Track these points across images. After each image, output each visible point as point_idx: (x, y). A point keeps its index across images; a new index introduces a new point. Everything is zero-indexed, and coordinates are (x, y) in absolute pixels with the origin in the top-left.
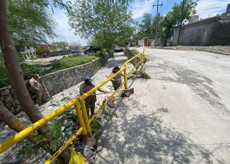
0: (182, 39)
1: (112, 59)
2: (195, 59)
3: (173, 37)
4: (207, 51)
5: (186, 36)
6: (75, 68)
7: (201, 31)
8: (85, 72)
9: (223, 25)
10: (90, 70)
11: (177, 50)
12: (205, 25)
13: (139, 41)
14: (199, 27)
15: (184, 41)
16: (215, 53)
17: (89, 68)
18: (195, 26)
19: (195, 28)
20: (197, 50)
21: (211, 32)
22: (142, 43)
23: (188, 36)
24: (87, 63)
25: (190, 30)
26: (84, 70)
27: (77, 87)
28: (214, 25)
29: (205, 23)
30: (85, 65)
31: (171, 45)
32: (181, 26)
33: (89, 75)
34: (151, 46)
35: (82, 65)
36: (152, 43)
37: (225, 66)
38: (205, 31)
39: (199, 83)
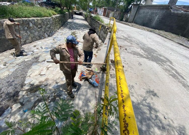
0: (137, 18)
1: (72, 20)
2: (150, 38)
3: (130, 13)
4: (156, 33)
5: (141, 16)
6: (30, 21)
7: (154, 14)
8: (43, 29)
9: (172, 14)
10: (49, 28)
11: (132, 27)
12: (158, 10)
13: (99, 9)
14: (153, 10)
15: (138, 20)
16: (162, 36)
17: (48, 24)
18: (151, 8)
19: (150, 11)
20: (148, 30)
21: (161, 18)
22: (101, 12)
23: (142, 16)
24: (46, 18)
25: (145, 11)
26: (42, 25)
27: (33, 46)
28: (165, 12)
29: (159, 8)
30: (43, 19)
31: (127, 21)
32: (140, 5)
33: (48, 34)
34: (108, 17)
35: (39, 18)
36: (110, 14)
37: (174, 49)
38: (157, 16)
39: (164, 62)
